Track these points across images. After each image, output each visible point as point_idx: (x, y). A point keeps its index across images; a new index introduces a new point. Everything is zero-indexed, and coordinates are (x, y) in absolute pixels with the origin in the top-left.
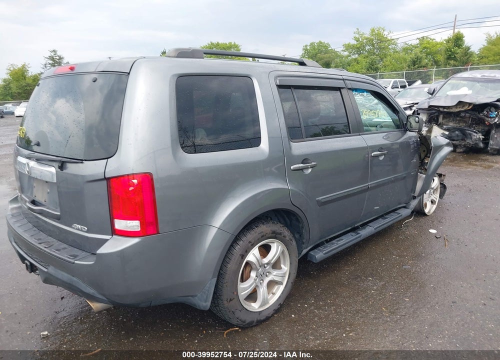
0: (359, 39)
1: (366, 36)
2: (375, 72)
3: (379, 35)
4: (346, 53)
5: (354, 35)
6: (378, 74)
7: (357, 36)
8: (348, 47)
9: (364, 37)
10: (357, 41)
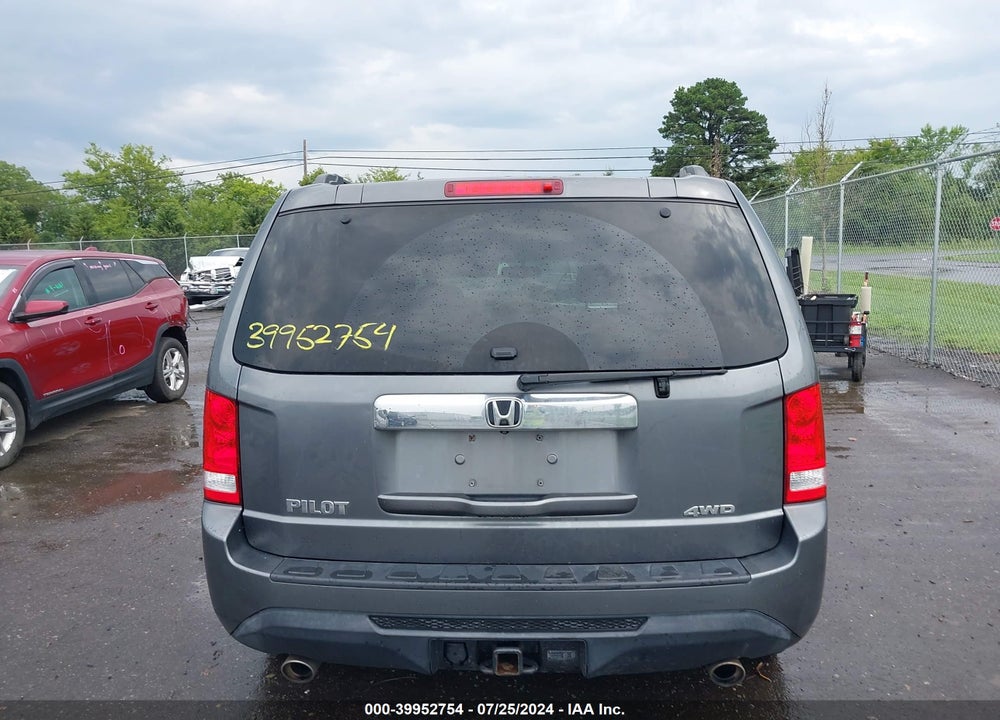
0: (98, 164)
1: (116, 160)
2: (177, 233)
3: (141, 161)
4: (73, 193)
5: (88, 156)
6: (184, 237)
7: (93, 158)
8: (75, 180)
9: (111, 162)
10: (96, 169)
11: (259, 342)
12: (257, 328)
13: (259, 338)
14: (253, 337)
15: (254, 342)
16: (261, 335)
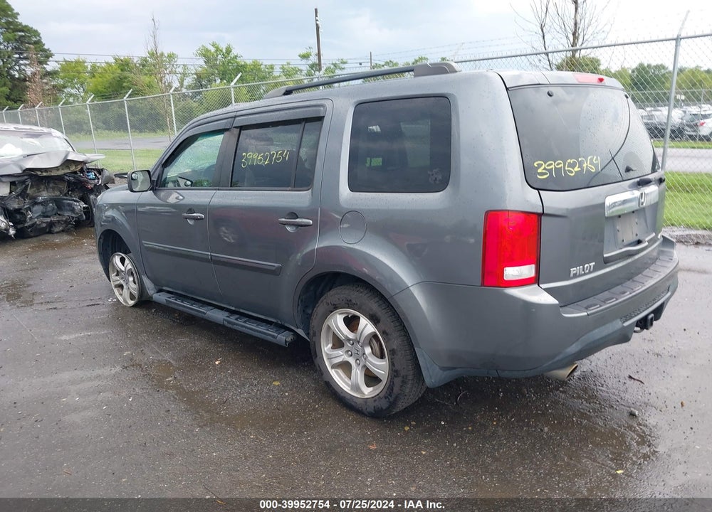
11: (547, 174)
12: (540, 166)
13: (544, 171)
14: (540, 171)
15: (542, 174)
16: (545, 169)
